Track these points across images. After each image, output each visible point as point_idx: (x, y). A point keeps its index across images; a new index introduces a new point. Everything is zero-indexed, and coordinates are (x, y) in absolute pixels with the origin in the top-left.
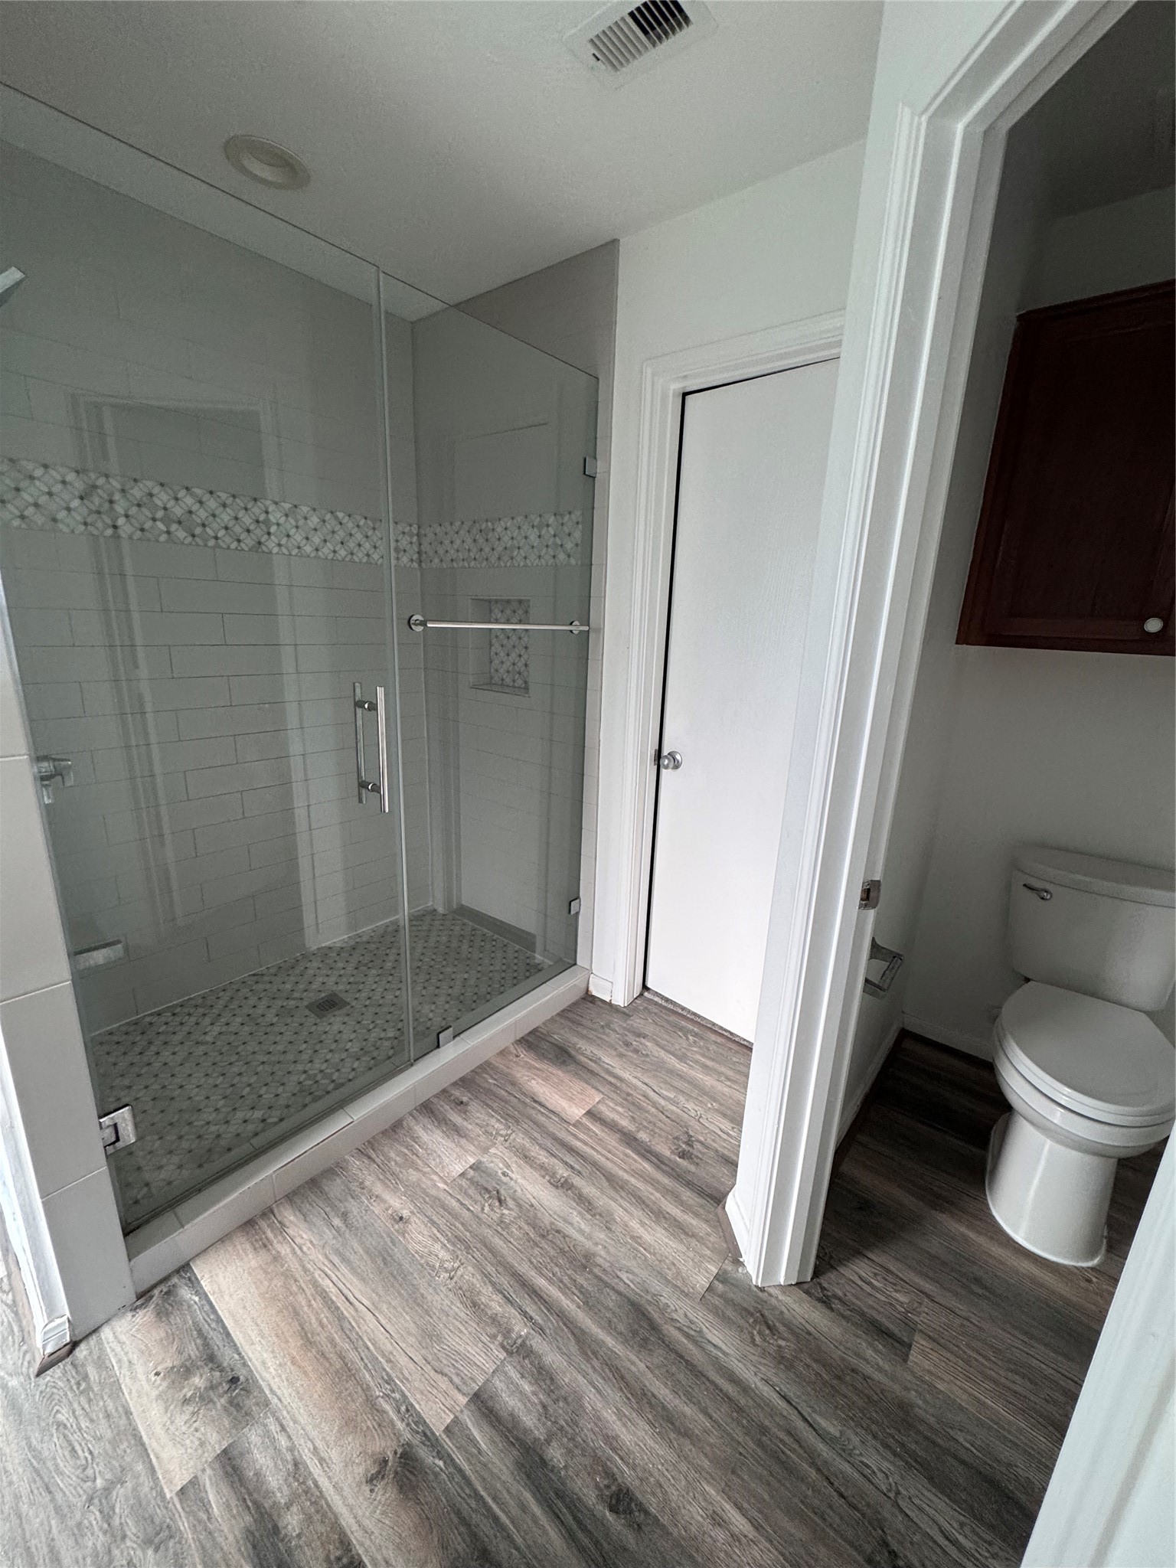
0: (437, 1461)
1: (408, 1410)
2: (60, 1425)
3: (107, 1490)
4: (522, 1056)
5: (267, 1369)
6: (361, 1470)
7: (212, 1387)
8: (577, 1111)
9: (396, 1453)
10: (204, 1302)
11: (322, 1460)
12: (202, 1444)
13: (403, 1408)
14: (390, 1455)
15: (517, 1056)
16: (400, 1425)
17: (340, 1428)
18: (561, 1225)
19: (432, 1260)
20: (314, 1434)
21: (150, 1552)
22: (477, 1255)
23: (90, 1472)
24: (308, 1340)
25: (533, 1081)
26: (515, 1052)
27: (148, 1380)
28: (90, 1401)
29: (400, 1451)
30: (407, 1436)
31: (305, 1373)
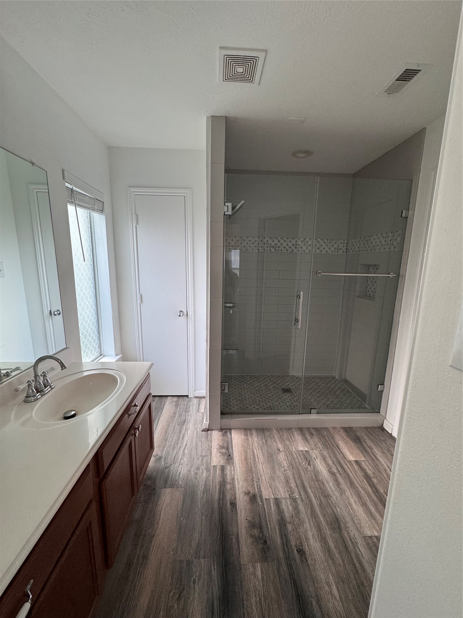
0: (260, 502)
1: (259, 488)
2: (202, 441)
3: (204, 456)
4: (341, 432)
5: (236, 458)
6: (245, 490)
7: (226, 454)
8: (351, 458)
9: (253, 493)
10: (231, 438)
11: (238, 482)
12: (220, 461)
13: (259, 487)
14: (251, 493)
15: (339, 431)
16: (256, 490)
17: (244, 479)
18: (325, 482)
19: (282, 464)
20: (239, 476)
21: (205, 471)
22: (295, 471)
23: (203, 451)
24: (246, 459)
25: (340, 441)
26: (339, 430)
27: (216, 444)
28: (207, 441)
29: (254, 493)
30: (257, 492)
31: (243, 464)
